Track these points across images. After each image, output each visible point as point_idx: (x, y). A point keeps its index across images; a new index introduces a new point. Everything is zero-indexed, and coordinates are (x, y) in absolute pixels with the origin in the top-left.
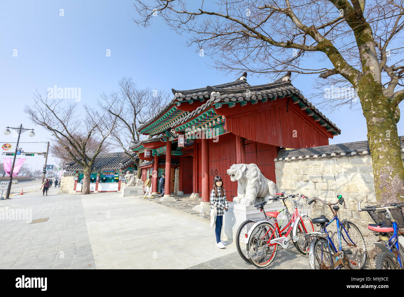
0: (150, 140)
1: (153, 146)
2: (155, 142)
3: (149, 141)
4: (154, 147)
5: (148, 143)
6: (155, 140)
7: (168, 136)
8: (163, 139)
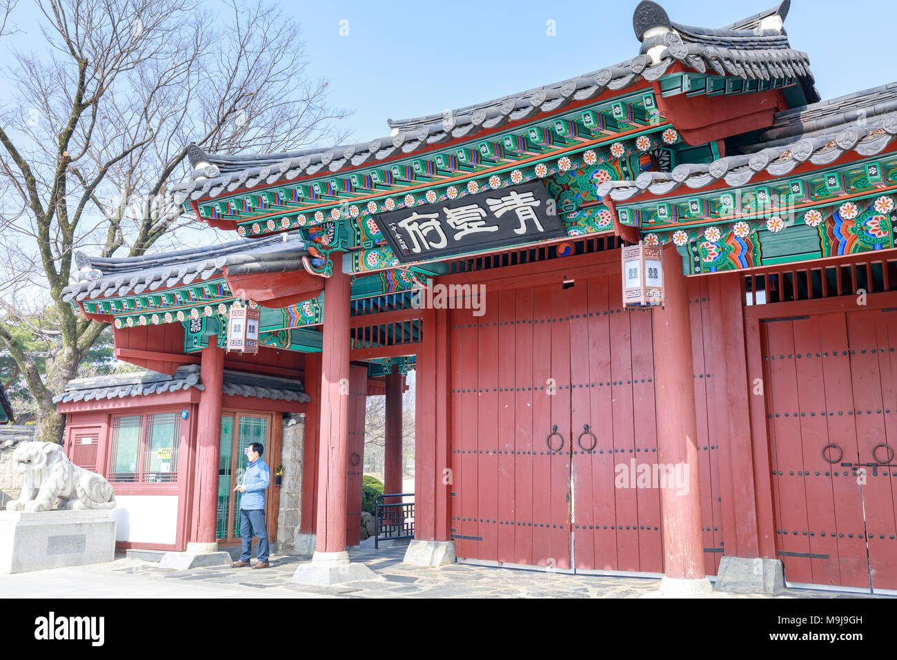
0: (258, 260)
1: (267, 294)
2: (278, 270)
3: (256, 265)
4: (272, 297)
5: (252, 272)
6: (279, 259)
7: (339, 248)
8: (316, 262)
